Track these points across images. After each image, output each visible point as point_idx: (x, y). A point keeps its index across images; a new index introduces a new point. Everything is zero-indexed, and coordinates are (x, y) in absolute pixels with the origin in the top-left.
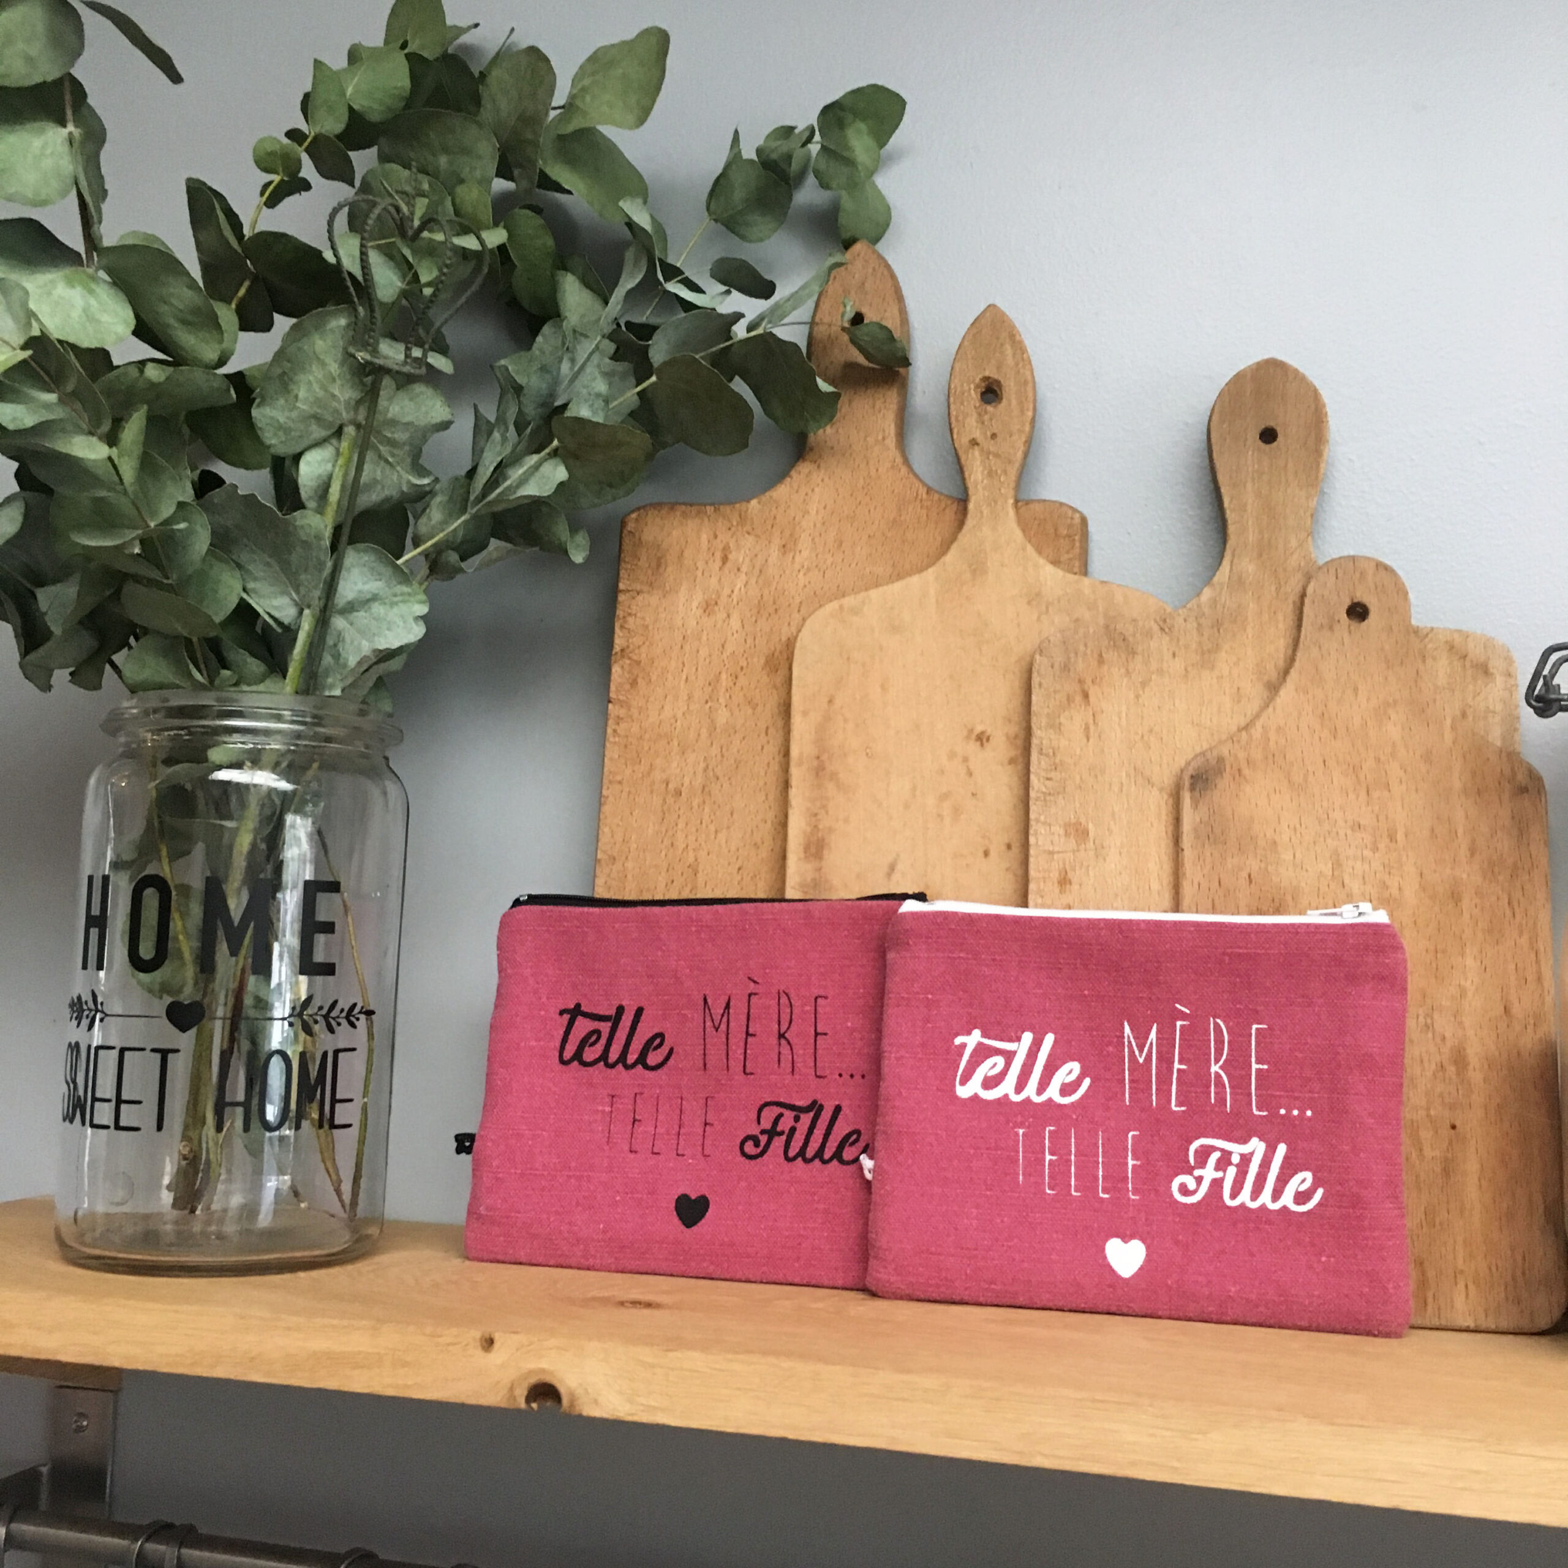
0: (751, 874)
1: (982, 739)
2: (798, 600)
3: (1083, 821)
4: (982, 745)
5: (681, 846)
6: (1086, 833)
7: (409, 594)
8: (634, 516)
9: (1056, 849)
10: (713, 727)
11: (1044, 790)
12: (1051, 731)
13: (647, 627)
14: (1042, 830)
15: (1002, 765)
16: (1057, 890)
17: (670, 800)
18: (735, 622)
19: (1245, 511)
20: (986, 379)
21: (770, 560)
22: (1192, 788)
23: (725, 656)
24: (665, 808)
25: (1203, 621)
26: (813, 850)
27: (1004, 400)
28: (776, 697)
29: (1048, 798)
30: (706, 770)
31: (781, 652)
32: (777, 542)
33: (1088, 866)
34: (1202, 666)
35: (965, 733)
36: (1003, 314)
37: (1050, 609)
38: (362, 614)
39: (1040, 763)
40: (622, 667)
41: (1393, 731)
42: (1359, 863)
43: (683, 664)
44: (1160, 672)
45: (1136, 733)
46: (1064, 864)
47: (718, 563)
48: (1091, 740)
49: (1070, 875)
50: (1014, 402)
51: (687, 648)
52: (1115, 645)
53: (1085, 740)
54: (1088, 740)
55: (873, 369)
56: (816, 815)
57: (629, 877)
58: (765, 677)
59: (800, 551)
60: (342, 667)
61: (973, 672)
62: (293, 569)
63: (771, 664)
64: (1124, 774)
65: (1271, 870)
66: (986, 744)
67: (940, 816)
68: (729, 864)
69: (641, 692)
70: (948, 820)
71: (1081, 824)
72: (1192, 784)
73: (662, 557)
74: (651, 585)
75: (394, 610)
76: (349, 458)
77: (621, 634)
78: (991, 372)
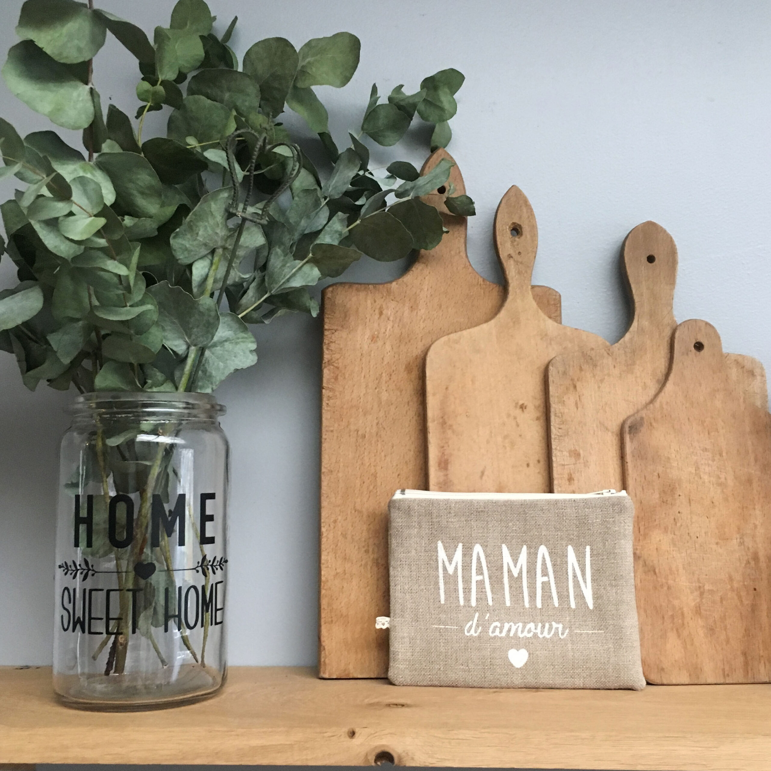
0: (405, 478)
1: (523, 407)
2: (420, 335)
3: (577, 449)
5: (367, 464)
6: (579, 455)
7: (246, 338)
8: (330, 289)
9: (566, 463)
10: (380, 403)
11: (558, 434)
12: (560, 404)
13: (341, 349)
14: (558, 454)
15: (533, 421)
16: (568, 483)
17: (360, 440)
18: (388, 347)
19: (642, 295)
20: (514, 223)
21: (405, 314)
22: (630, 433)
23: (384, 365)
24: (357, 444)
25: (627, 350)
26: (443, 465)
27: (523, 235)
29: (561, 438)
30: (377, 424)
31: (413, 363)
32: (407, 305)
33: (581, 471)
34: (627, 372)
35: (514, 404)
36: (520, 191)
37: (552, 342)
38: (219, 348)
39: (555, 420)
40: (329, 370)
41: (718, 404)
42: (707, 467)
43: (362, 368)
44: (609, 375)
45: (600, 405)
46: (570, 470)
47: (377, 316)
48: (579, 409)
49: (573, 476)
50: (528, 236)
51: (364, 360)
52: (587, 362)
53: (576, 409)
54: (577, 408)
55: (453, 216)
56: (443, 447)
57: (340, 481)
58: (406, 375)
59: (420, 310)
60: (208, 377)
61: (517, 373)
62: (191, 326)
63: (408, 369)
64: (595, 425)
65: (668, 471)
66: (525, 410)
67: (504, 447)
68: (393, 473)
69: (340, 383)
70: (508, 449)
71: (576, 450)
72: (630, 431)
73: (347, 312)
74: (342, 326)
75: (238, 346)
76: (218, 266)
77: (327, 352)
78: (516, 220)
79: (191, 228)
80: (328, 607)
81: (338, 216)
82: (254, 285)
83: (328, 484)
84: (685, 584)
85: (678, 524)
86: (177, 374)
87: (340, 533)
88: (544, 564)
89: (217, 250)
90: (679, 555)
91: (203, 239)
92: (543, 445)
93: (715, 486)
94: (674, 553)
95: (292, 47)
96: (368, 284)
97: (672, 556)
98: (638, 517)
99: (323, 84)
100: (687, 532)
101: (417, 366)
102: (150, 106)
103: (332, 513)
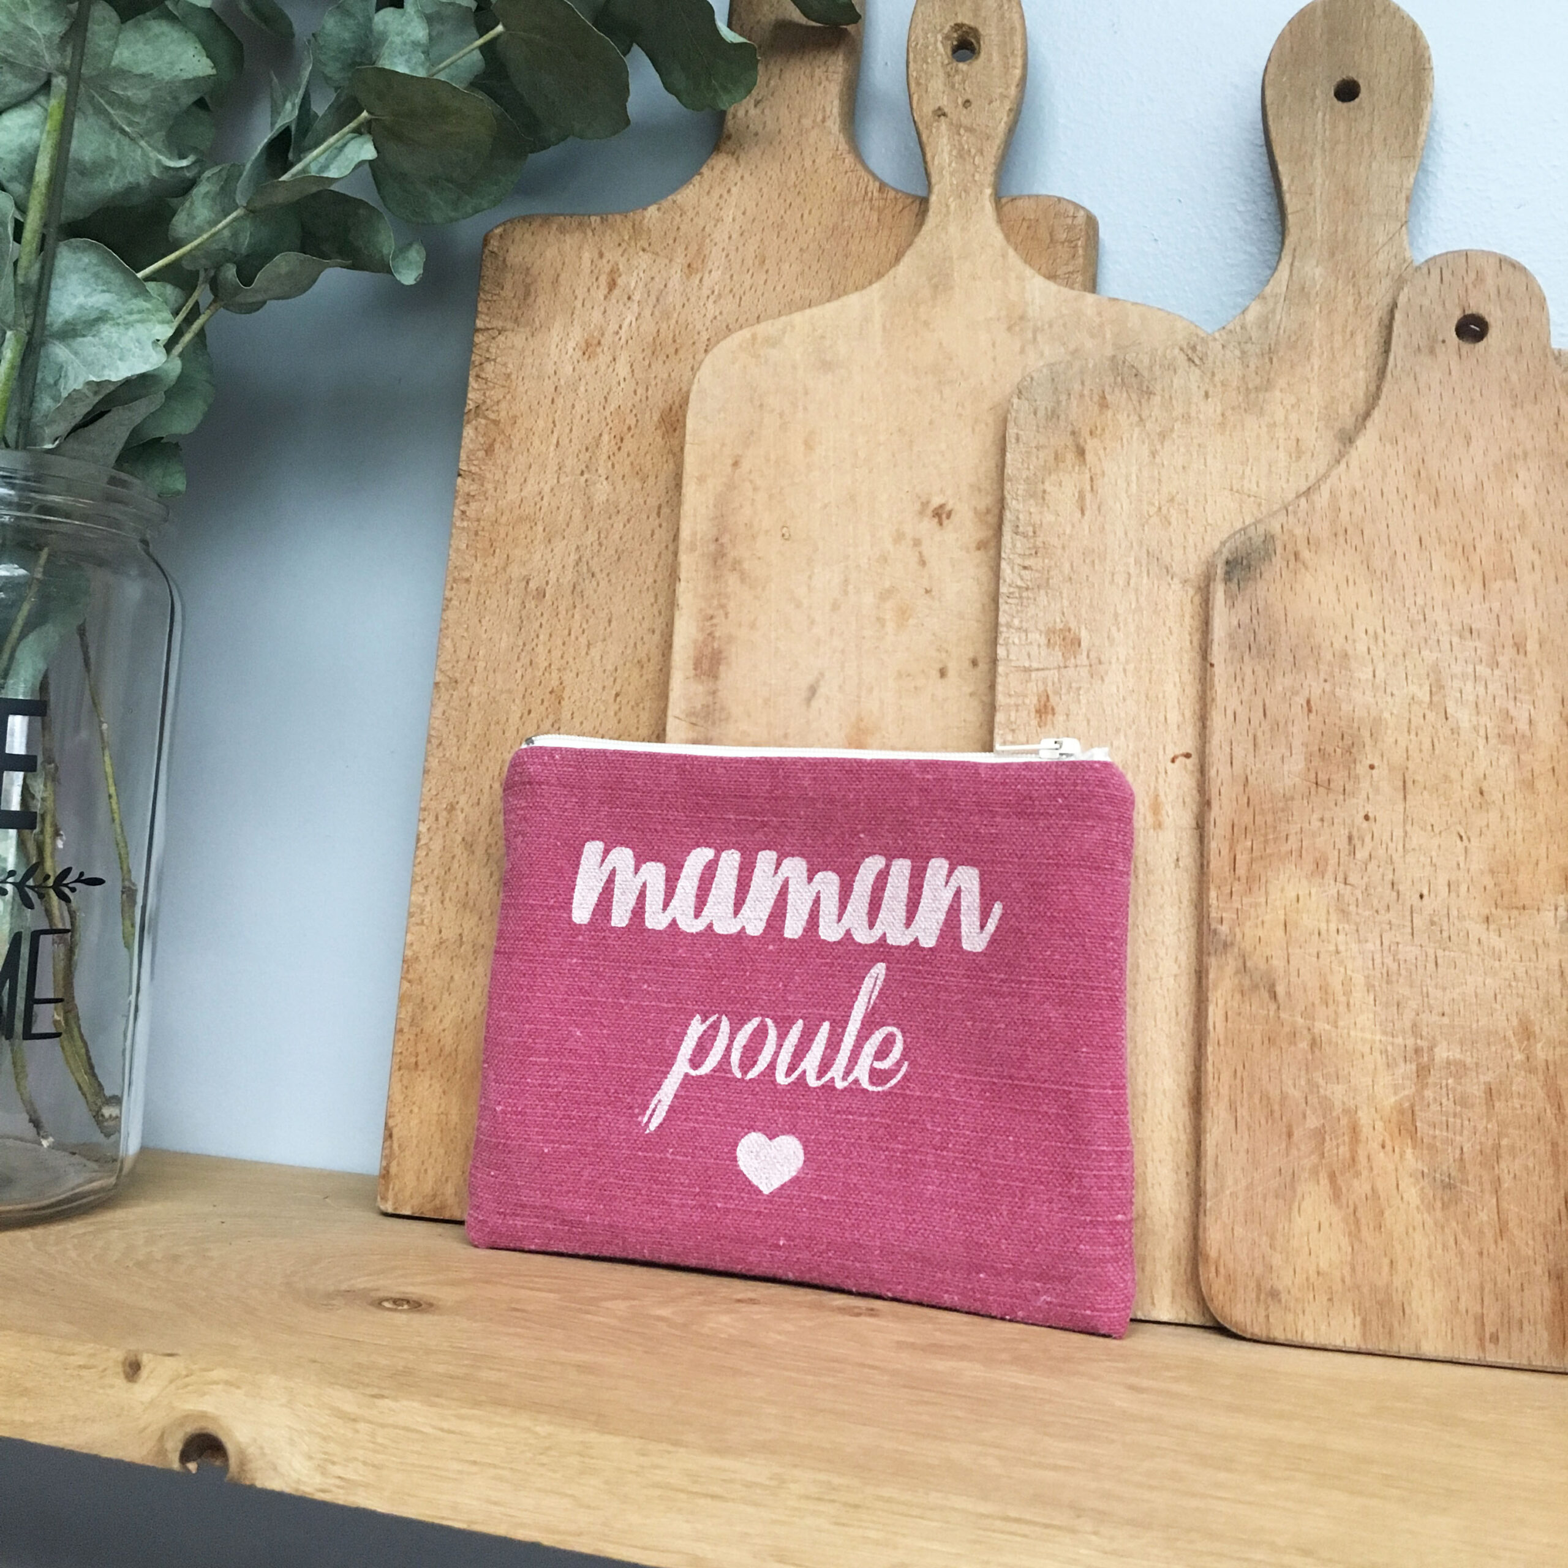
0: (632, 703)
1: (941, 514)
2: (705, 336)
3: (1073, 625)
4: (941, 524)
5: (542, 662)
6: (1076, 642)
7: (146, 310)
8: (499, 232)
9: (1035, 665)
10: (589, 507)
11: (1019, 583)
12: (1032, 502)
13: (509, 376)
15: (968, 551)
16: (1034, 722)
17: (531, 604)
18: (623, 369)
19: (1312, 194)
20: (958, 26)
21: (670, 285)
22: (1228, 578)
23: (607, 413)
24: (524, 614)
25: (1248, 347)
26: (705, 665)
27: (983, 55)
29: (1025, 594)
30: (578, 562)
32: (680, 260)
33: (1079, 689)
34: (1246, 410)
35: (917, 506)
37: (1039, 337)
38: (87, 338)
39: (1014, 546)
40: (476, 428)
42: (1470, 684)
43: (554, 422)
44: (1187, 418)
45: (1151, 504)
46: (1045, 683)
47: (604, 290)
48: (1087, 513)
49: (1054, 700)
50: (995, 57)
51: (560, 402)
52: (1123, 383)
53: (1078, 514)
54: (1083, 514)
55: (813, 27)
56: (712, 617)
57: (474, 705)
58: (659, 439)
59: (710, 272)
61: (931, 423)
64: (1132, 560)
65: (1341, 692)
66: (945, 522)
67: (881, 622)
68: (604, 689)
69: (499, 462)
70: (890, 626)
71: (1069, 630)
72: (1227, 573)
73: (532, 283)
74: (516, 320)
75: (130, 333)
77: (476, 386)
78: (965, 18)
83: (444, 714)
84: (1368, 1036)
85: (1361, 854)
87: (459, 838)
89: (54, 81)
90: (1355, 947)
94: (1341, 937)
96: (589, 214)
97: (1332, 948)
100: (1389, 876)
103: (445, 786)
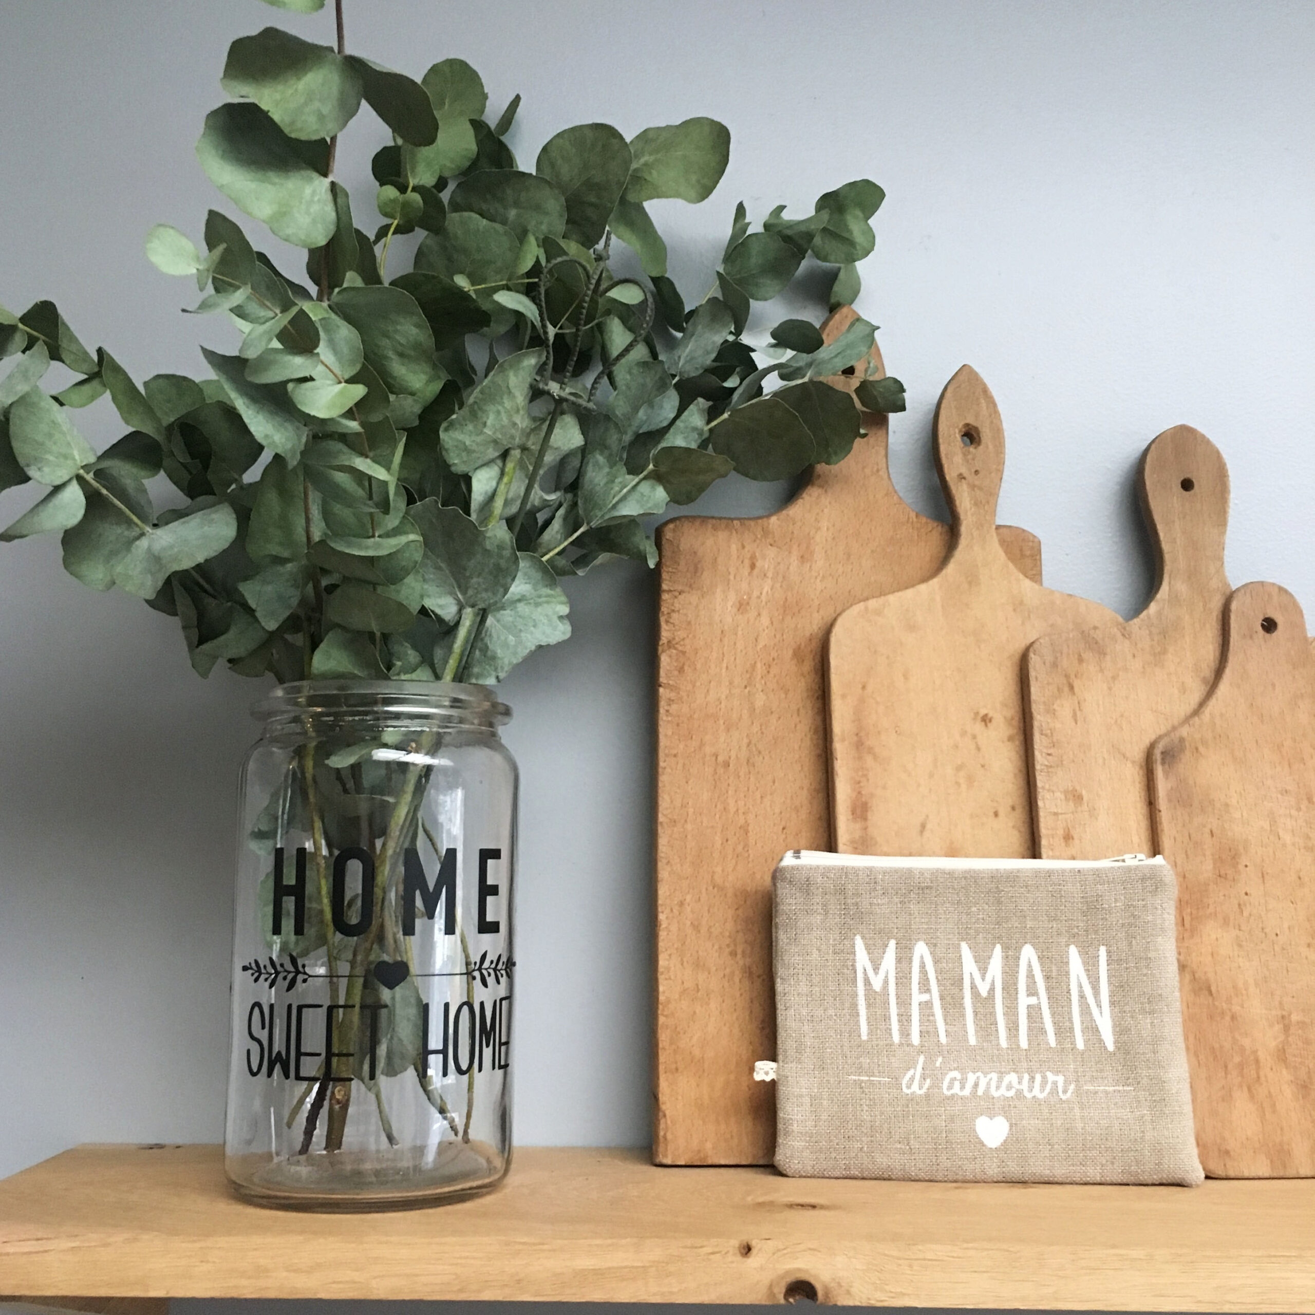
0: (795, 833)
1: (986, 720)
2: (817, 602)
3: (1078, 788)
5: (732, 808)
6: (1081, 798)
7: (553, 596)
8: (671, 526)
9: (1060, 811)
10: (752, 710)
11: (1046, 763)
12: (1048, 716)
13: (689, 623)
14: (1048, 796)
15: (1003, 742)
16: (1063, 844)
17: (721, 770)
18: (765, 620)
19: (1175, 542)
20: (967, 425)
21: (791, 568)
22: (1163, 763)
23: (758, 648)
24: (716, 777)
26: (858, 811)
27: (983, 444)
28: (803, 684)
29: (1049, 770)
30: (749, 744)
31: (805, 646)
32: (795, 553)
33: (1085, 824)
34: (1155, 665)
35: (972, 715)
36: (976, 374)
37: (1032, 616)
38: (508, 612)
39: (1040, 741)
40: (670, 656)
42: (1288, 820)
43: (723, 653)
44: (1125, 669)
45: (1112, 718)
46: (1066, 822)
47: (746, 570)
48: (1079, 723)
49: (1072, 832)
50: (991, 447)
51: (726, 640)
52: (1090, 647)
53: (1074, 723)
54: (1076, 721)
56: (859, 782)
57: (689, 837)
58: (794, 666)
59: (816, 561)
60: (490, 659)
61: (975, 665)
62: (468, 574)
63: (798, 655)
64: (1105, 750)
65: (1226, 826)
66: (989, 724)
67: (957, 784)
68: (774, 825)
69: (688, 678)
70: (964, 786)
71: (1076, 790)
72: (1163, 759)
73: (699, 562)
74: (691, 586)
75: (539, 609)
76: (511, 479)
77: (667, 628)
78: (971, 420)
79: (475, 415)
80: (671, 1044)
81: (698, 404)
82: (561, 512)
83: (669, 842)
84: (1259, 1012)
85: (1246, 914)
86: (438, 653)
87: (688, 923)
88: (1030, 976)
89: (512, 452)
90: (1248, 964)
91: (494, 433)
92: (1021, 781)
93: (1302, 850)
94: (1240, 959)
95: (621, 137)
96: (732, 519)
97: (1236, 965)
98: (1180, 901)
99: (670, 197)
100: (1260, 925)
101: (811, 651)
102: (398, 225)
103: (675, 890)
